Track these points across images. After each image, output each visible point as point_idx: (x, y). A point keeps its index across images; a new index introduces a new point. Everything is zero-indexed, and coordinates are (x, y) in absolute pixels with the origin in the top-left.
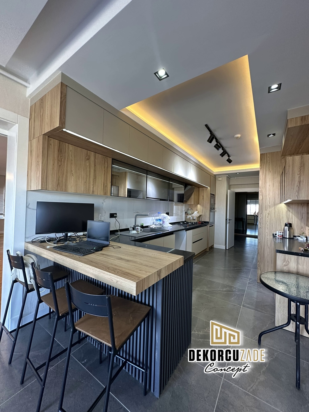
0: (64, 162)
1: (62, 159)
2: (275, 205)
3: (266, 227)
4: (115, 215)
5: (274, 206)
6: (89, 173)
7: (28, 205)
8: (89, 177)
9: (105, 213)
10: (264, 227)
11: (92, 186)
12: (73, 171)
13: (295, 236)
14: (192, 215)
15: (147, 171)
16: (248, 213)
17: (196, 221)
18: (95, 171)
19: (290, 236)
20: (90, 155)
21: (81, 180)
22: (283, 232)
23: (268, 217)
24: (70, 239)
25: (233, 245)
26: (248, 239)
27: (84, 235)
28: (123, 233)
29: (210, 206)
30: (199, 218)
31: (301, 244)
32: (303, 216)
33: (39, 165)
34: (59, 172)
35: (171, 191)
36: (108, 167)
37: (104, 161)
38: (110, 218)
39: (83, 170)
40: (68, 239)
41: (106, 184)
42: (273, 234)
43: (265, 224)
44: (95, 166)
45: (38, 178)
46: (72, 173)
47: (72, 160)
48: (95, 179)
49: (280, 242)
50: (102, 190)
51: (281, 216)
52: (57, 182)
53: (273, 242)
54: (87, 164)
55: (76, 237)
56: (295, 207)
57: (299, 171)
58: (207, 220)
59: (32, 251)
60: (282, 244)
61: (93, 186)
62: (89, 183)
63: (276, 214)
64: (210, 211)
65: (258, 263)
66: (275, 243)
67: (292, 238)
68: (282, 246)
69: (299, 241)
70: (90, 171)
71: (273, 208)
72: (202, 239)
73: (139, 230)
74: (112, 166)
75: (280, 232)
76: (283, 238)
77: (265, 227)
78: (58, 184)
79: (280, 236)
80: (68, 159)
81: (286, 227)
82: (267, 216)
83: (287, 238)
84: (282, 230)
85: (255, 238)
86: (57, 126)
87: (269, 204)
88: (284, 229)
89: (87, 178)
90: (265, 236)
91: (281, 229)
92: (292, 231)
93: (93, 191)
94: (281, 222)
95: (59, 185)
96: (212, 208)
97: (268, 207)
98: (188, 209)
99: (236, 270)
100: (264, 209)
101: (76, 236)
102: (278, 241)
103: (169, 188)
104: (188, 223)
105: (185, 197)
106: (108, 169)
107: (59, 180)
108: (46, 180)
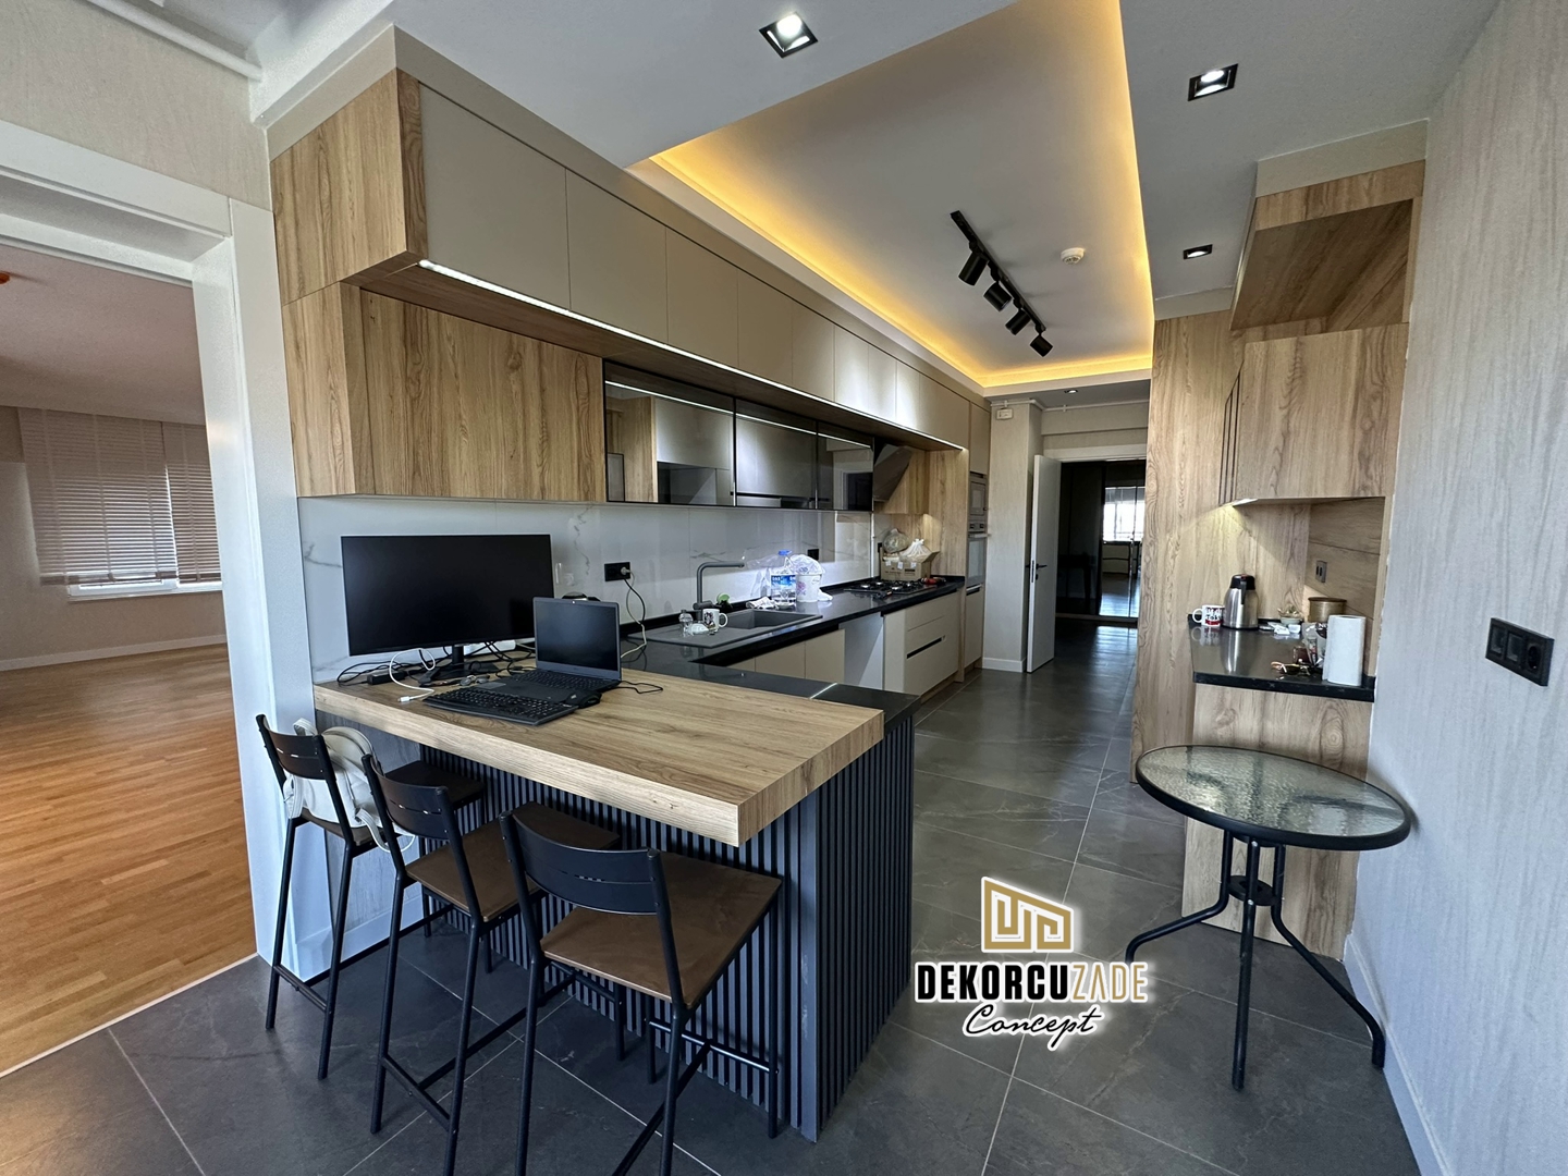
0: (429, 383)
1: (419, 373)
2: (1201, 511)
3: (1166, 591)
4: (624, 570)
5: (1197, 516)
6: (524, 420)
7: (306, 549)
8: (525, 434)
9: (588, 563)
10: (1158, 594)
11: (536, 471)
12: (464, 417)
13: (1264, 622)
14: (903, 554)
15: (735, 398)
16: (1108, 536)
17: (917, 576)
18: (544, 411)
19: (1248, 622)
20: (522, 352)
21: (498, 450)
22: (1223, 609)
23: (1174, 557)
24: (474, 666)
25: (1052, 657)
26: (1104, 632)
27: (518, 648)
28: (658, 634)
29: (969, 520)
30: (927, 564)
31: (1284, 647)
32: (1296, 551)
33: (338, 402)
34: (413, 426)
35: (823, 468)
36: (589, 393)
37: (576, 373)
38: (607, 580)
39: (499, 413)
40: (467, 667)
41: (585, 460)
42: (1190, 616)
43: (1164, 582)
44: (542, 390)
45: (338, 452)
46: (462, 426)
47: (456, 376)
48: (545, 444)
49: (1212, 644)
50: (576, 480)
51: (1220, 551)
52: (411, 462)
53: (1188, 647)
54: (514, 387)
55: (494, 658)
56: (1270, 518)
57: (1286, 392)
58: (958, 571)
59: (347, 714)
60: (1218, 649)
61: (541, 468)
62: (527, 460)
63: (1203, 544)
64: (969, 536)
65: (1135, 718)
66: (1194, 647)
67: (1255, 629)
68: (1219, 658)
69: (1276, 637)
70: (524, 415)
71: (1194, 521)
72: (939, 640)
73: (716, 620)
74: (604, 384)
75: (1215, 609)
76: (1224, 628)
77: (1163, 592)
78: (416, 470)
79: (1213, 623)
80: (441, 370)
81: (1235, 590)
82: (1170, 553)
83: (1235, 629)
84: (1222, 599)
85: (1129, 628)
86: (399, 253)
87: (1178, 509)
88: (1228, 596)
89: (515, 440)
90: (1160, 625)
91: (1219, 597)
92: (1254, 603)
93: (543, 489)
94: (1217, 573)
95: (420, 475)
96: (977, 527)
97: (1177, 520)
98: (889, 534)
99: (1060, 742)
100: (1162, 526)
101: (493, 653)
102: (1205, 639)
103: (817, 459)
104: (887, 585)
105: (875, 488)
106: (592, 400)
107: (415, 454)
108: (370, 456)
